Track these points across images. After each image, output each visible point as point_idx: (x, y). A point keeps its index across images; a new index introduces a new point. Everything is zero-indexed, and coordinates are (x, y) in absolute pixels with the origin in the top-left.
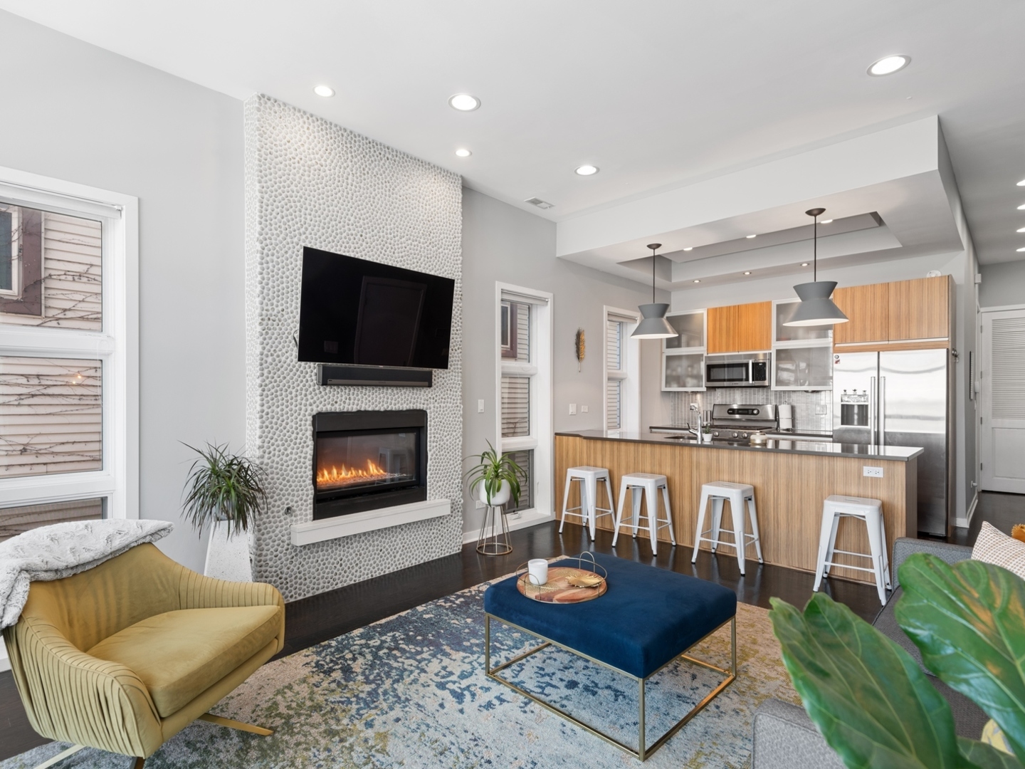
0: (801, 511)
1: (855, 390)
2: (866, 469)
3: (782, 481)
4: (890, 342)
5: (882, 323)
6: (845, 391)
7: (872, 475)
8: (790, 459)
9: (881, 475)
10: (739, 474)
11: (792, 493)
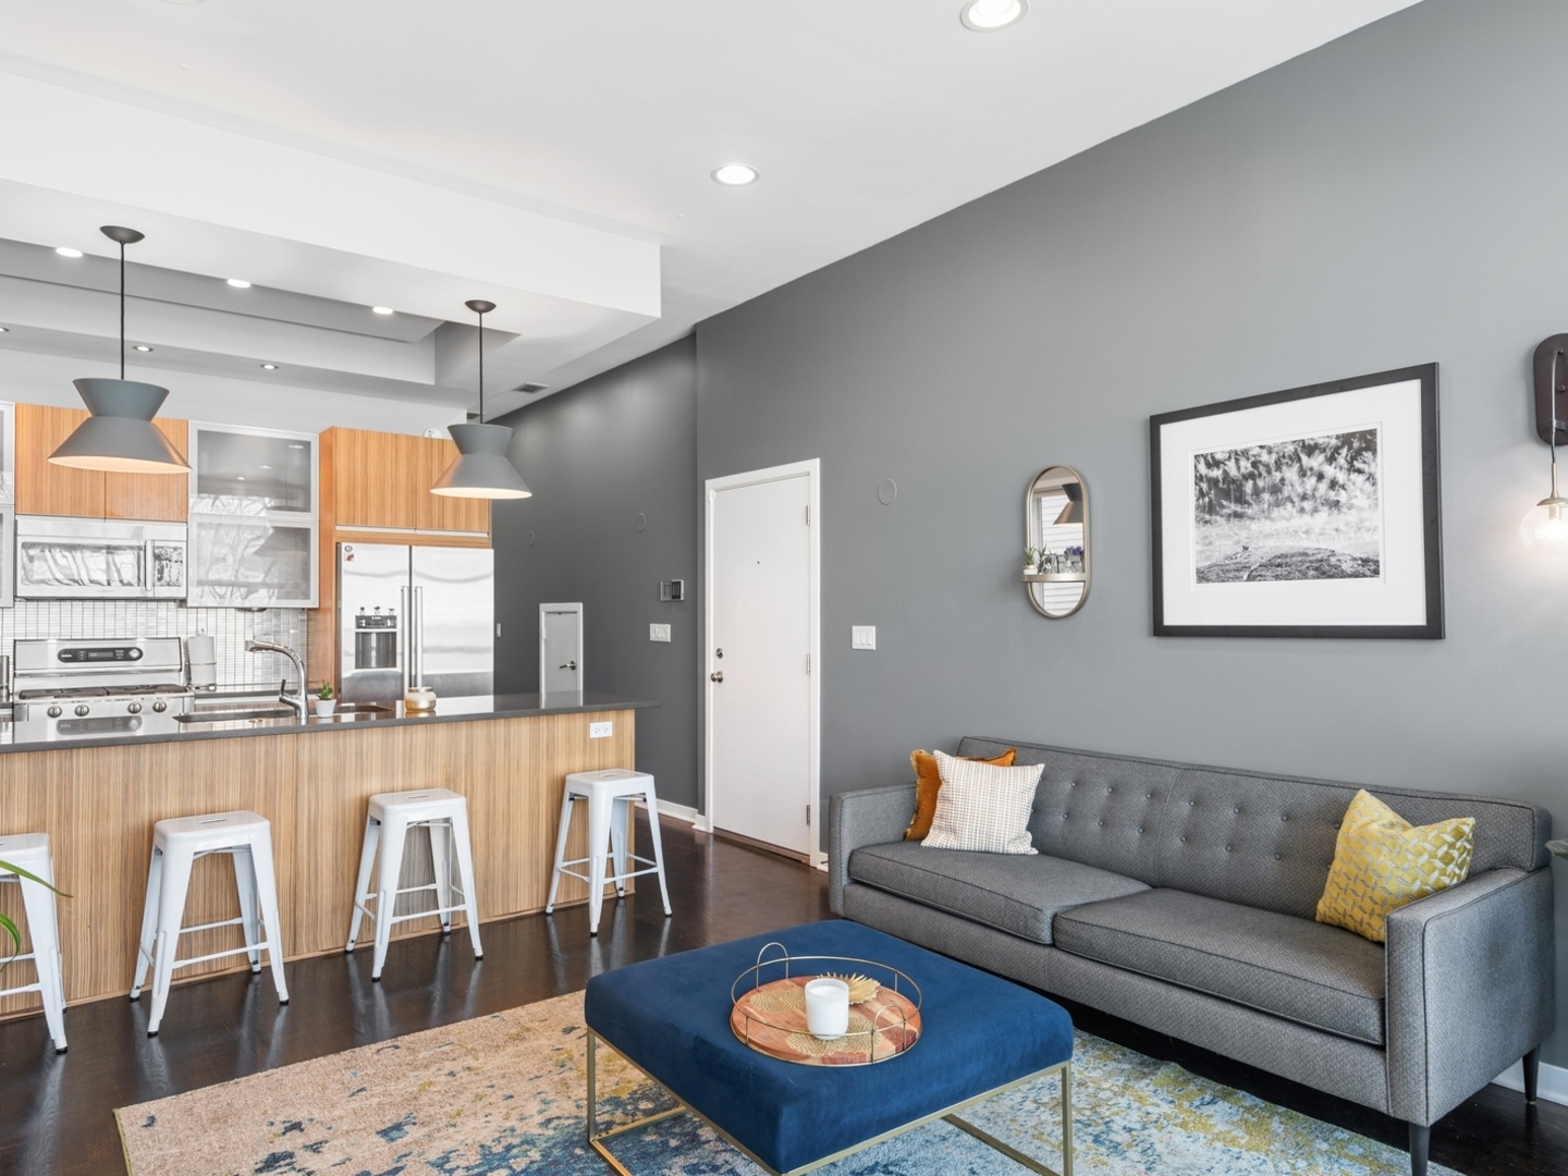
0: (508, 815)
1: (377, 608)
2: (593, 726)
3: (480, 769)
4: (418, 532)
5: (407, 500)
6: (362, 609)
7: (602, 734)
8: (492, 728)
9: (609, 733)
10: (404, 773)
11: (494, 787)
